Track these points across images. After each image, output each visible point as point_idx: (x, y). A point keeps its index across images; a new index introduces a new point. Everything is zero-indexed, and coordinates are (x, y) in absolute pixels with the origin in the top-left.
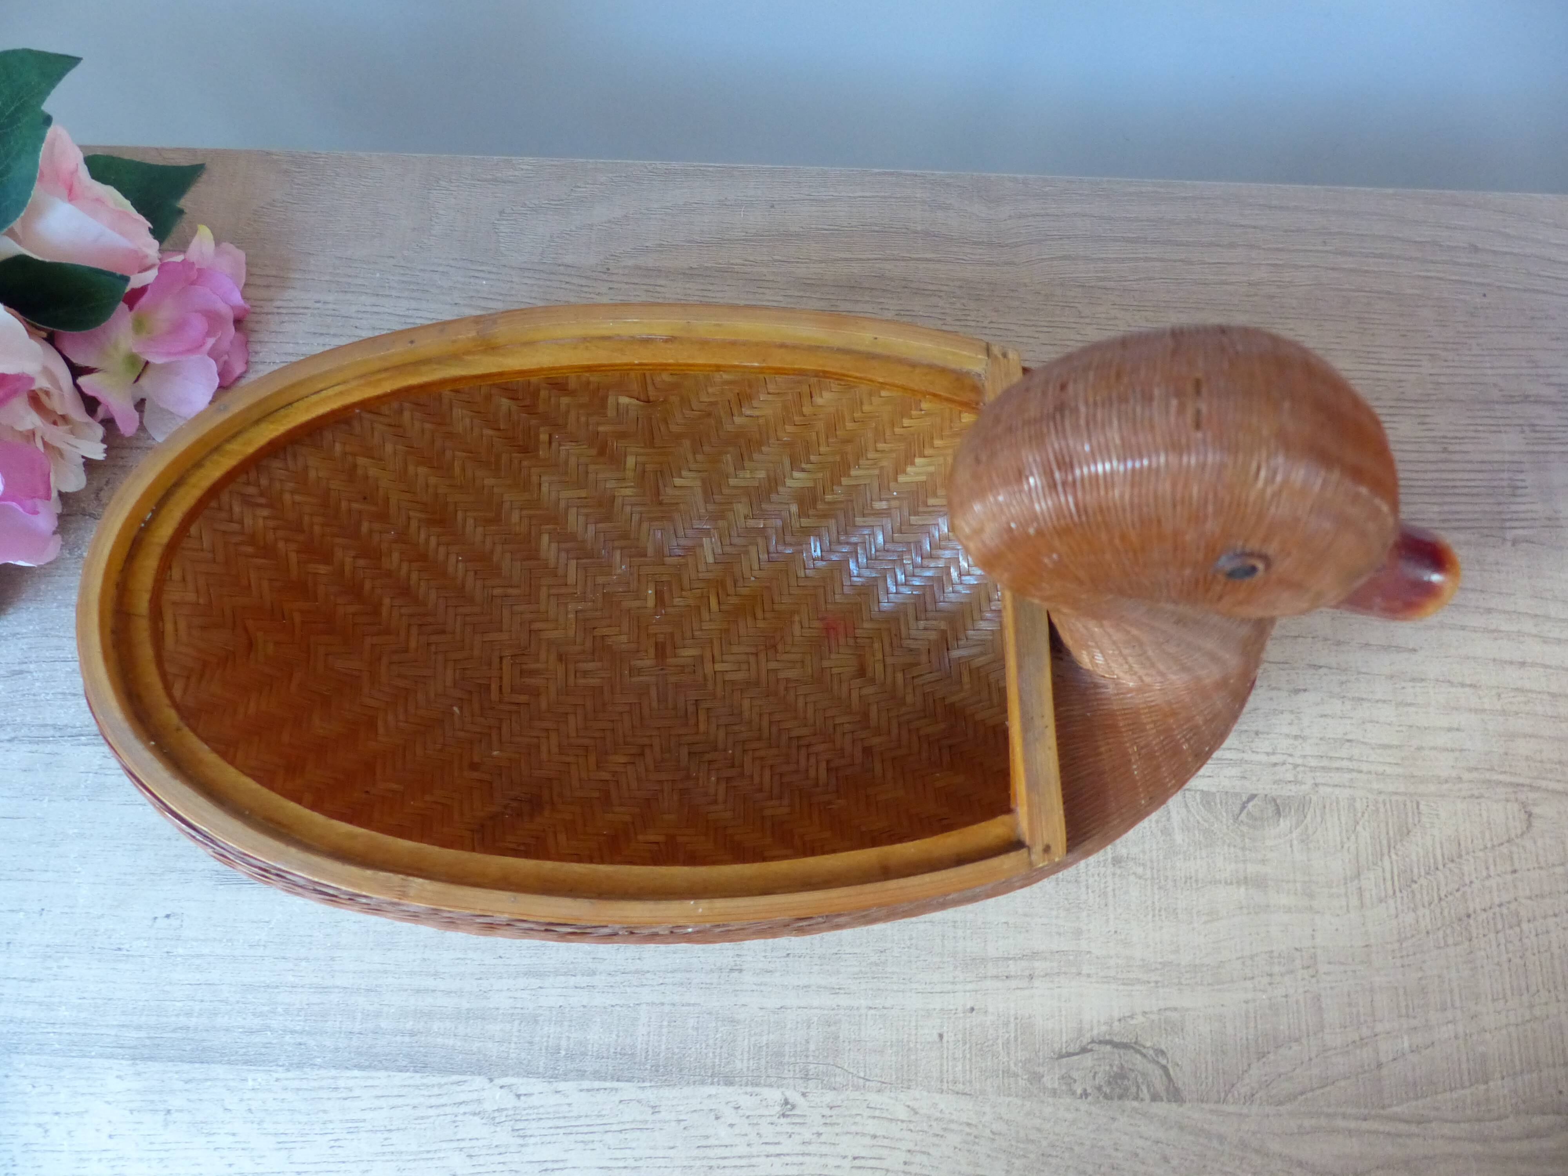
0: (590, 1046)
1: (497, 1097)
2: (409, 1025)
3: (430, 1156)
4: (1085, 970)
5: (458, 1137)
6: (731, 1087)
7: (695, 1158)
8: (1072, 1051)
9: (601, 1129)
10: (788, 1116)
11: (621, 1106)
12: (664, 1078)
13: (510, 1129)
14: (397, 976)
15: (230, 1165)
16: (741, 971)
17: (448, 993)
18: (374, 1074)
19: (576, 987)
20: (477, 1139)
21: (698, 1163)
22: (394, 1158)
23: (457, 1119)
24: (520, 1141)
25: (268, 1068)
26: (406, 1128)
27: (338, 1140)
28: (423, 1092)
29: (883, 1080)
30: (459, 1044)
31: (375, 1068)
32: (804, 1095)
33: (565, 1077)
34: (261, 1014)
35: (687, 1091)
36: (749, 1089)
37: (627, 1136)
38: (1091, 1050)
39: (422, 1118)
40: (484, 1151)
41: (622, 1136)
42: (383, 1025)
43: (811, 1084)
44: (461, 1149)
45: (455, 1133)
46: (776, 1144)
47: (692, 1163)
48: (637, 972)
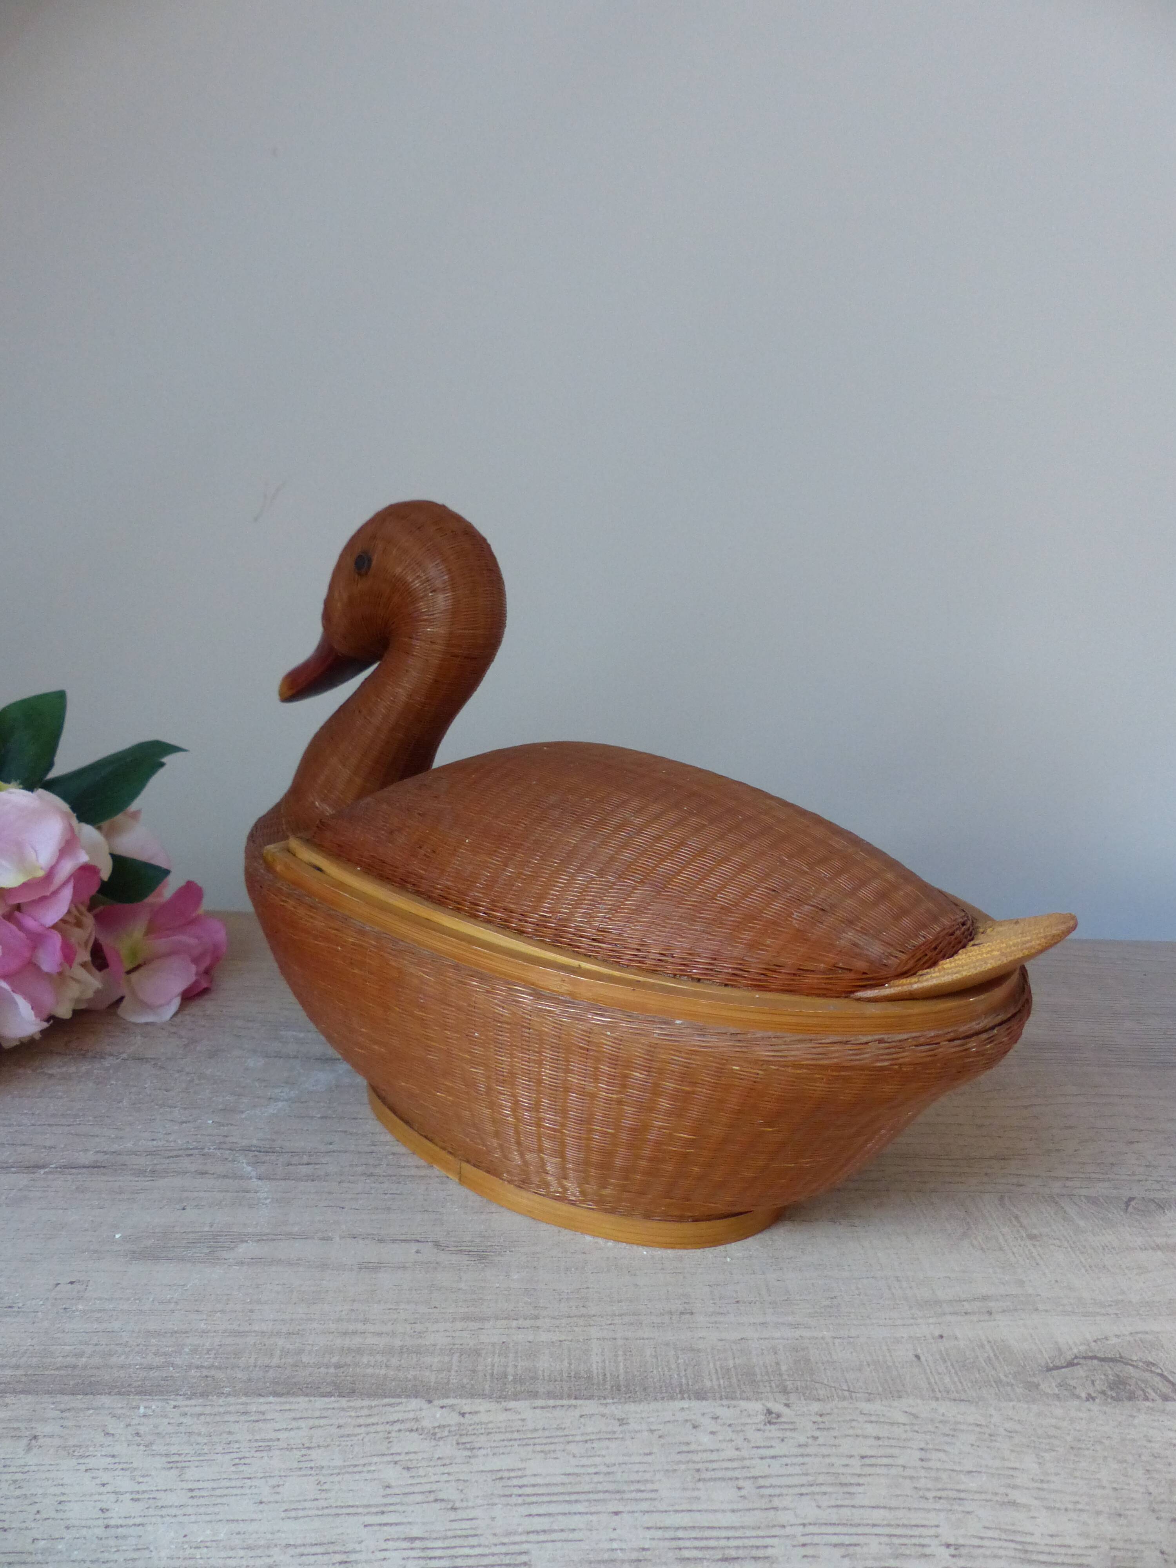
0: (540, 1372)
1: (438, 1415)
2: (334, 1360)
3: (356, 1469)
4: (1041, 1307)
5: (392, 1451)
6: (704, 1401)
7: (680, 1462)
8: (1059, 1364)
9: (561, 1439)
10: (775, 1423)
11: (582, 1420)
12: (628, 1395)
13: (454, 1443)
14: (322, 1322)
15: (104, 1485)
16: (692, 1313)
17: (380, 1334)
18: (291, 1399)
19: (519, 1328)
20: (415, 1453)
21: (683, 1467)
22: (313, 1472)
23: (390, 1435)
24: (469, 1453)
25: (166, 1397)
26: (328, 1446)
27: (243, 1458)
28: (349, 1414)
29: (869, 1391)
30: (392, 1373)
31: (294, 1394)
32: (787, 1405)
33: (516, 1397)
34: (165, 1354)
35: (654, 1405)
36: (725, 1402)
37: (595, 1445)
38: (1078, 1364)
39: (348, 1436)
40: (424, 1463)
41: (589, 1445)
42: (304, 1360)
43: (793, 1397)
44: (396, 1463)
45: (388, 1448)
46: (768, 1447)
47: (676, 1467)
48: (582, 1316)
